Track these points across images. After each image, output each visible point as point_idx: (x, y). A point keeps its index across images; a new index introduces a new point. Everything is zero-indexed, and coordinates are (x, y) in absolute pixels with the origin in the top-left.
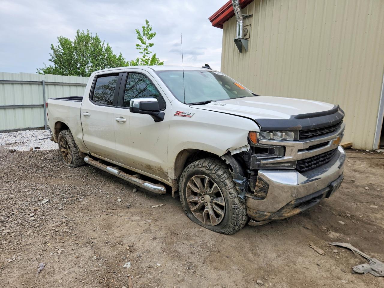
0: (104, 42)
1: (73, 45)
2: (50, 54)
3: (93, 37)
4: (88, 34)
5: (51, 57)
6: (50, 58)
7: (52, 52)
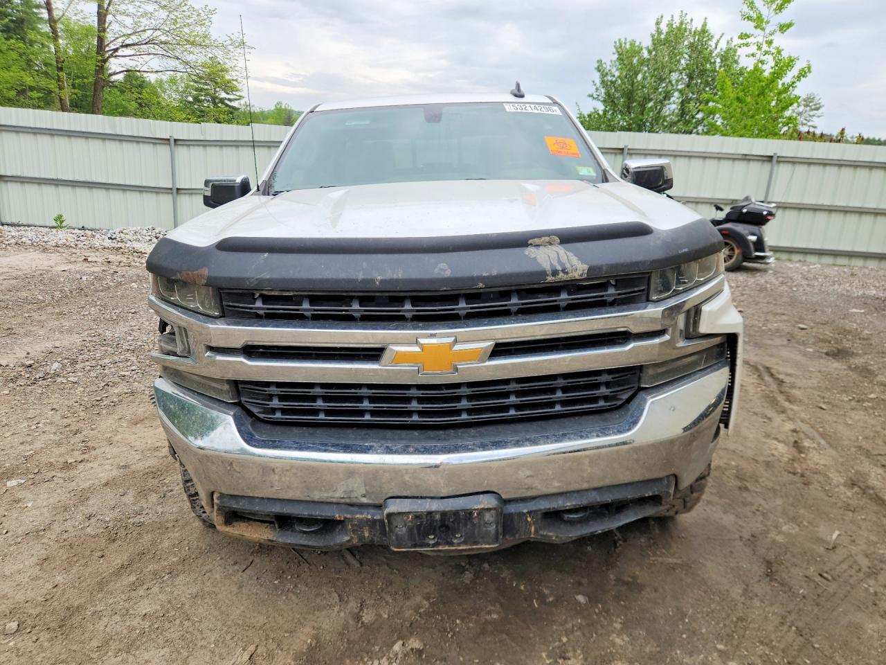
0: (721, 37)
1: (645, 54)
2: (594, 82)
3: (696, 29)
4: (681, 23)
5: (595, 87)
6: (592, 90)
7: (597, 77)
